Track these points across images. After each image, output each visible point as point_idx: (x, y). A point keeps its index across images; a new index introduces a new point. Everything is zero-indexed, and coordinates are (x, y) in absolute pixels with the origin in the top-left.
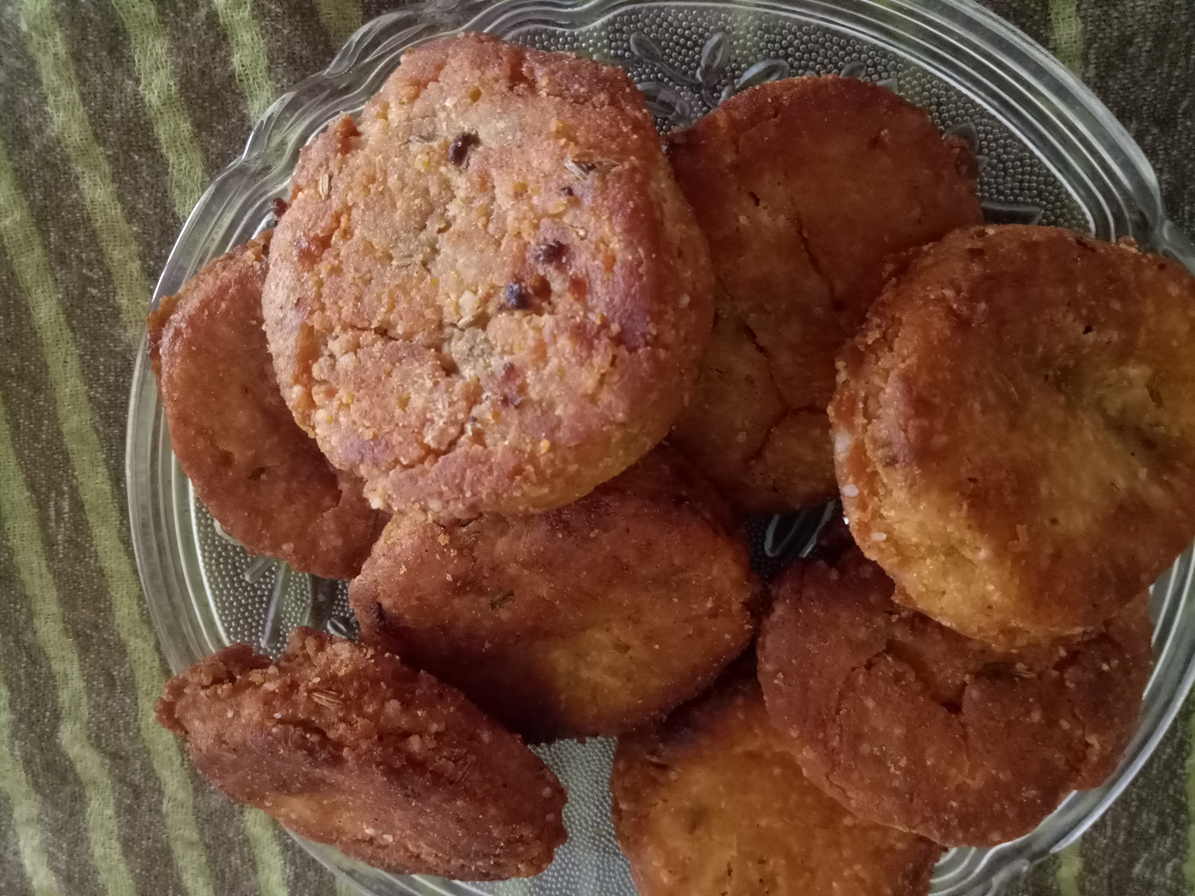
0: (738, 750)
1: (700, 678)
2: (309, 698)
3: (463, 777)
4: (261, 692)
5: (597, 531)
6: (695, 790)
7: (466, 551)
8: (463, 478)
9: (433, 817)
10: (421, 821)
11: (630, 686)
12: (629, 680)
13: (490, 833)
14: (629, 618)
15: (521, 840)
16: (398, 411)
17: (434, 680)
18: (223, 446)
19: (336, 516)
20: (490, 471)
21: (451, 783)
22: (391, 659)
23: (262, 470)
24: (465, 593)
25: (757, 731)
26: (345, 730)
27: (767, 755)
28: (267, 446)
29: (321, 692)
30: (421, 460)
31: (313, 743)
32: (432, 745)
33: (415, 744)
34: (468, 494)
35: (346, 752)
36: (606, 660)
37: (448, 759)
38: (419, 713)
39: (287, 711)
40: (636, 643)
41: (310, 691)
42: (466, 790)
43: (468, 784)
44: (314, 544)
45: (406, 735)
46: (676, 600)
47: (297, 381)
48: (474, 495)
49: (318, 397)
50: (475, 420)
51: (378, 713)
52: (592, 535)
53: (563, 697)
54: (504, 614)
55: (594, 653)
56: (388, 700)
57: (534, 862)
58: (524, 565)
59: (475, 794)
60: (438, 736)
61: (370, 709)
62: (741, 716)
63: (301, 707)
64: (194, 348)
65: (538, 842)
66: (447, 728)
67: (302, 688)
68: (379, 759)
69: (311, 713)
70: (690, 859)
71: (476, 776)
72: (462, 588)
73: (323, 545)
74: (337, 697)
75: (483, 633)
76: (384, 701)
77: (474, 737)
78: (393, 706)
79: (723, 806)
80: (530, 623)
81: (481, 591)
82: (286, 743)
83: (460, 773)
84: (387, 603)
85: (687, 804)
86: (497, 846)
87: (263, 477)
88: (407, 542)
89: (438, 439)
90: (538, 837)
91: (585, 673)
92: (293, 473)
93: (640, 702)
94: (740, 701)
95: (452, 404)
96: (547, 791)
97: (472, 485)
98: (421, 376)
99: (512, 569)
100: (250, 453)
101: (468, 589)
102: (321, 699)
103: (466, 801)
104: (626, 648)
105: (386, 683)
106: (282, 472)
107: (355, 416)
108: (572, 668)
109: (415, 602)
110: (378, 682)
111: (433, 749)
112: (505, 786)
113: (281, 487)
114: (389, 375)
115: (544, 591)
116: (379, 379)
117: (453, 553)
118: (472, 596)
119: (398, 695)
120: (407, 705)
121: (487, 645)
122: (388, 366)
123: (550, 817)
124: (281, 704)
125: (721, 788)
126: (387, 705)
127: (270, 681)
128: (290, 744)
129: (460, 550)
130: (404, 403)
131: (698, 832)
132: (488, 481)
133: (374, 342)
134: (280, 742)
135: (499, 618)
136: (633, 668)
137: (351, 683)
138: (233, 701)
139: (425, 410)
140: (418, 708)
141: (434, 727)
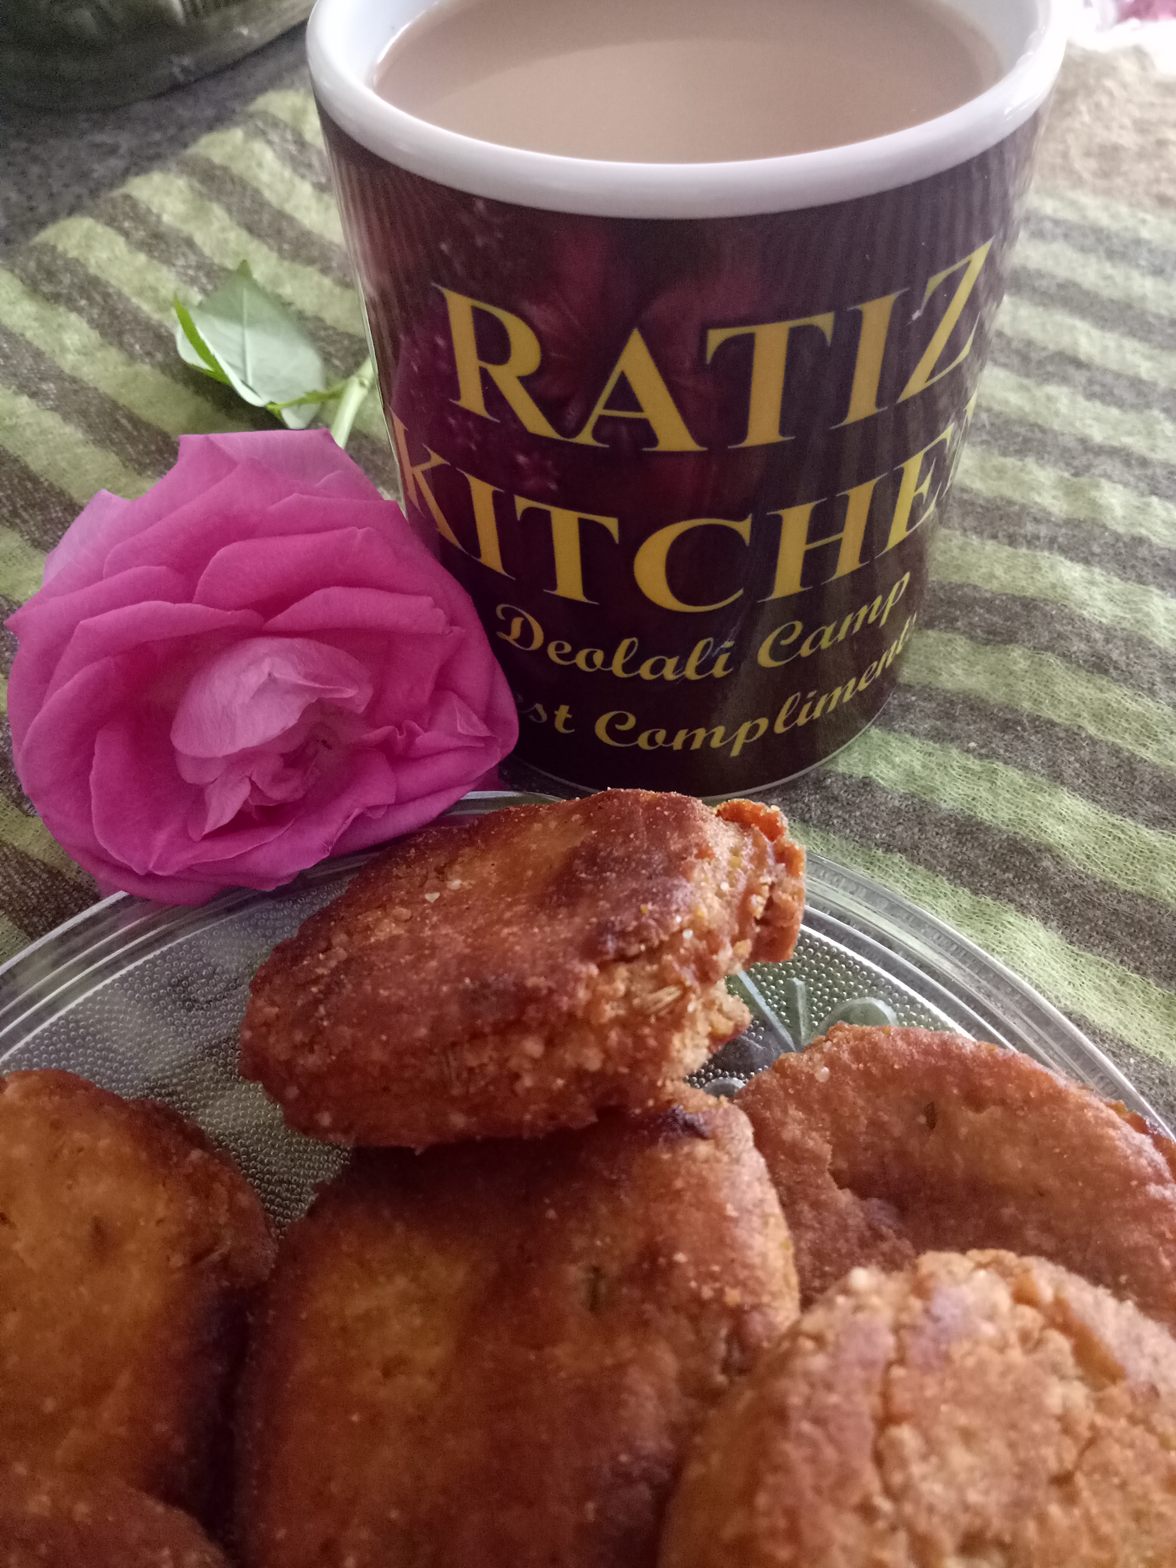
0: (124, 1380)
1: (259, 1425)
2: (679, 983)
3: (448, 1063)
4: (727, 941)
5: (591, 1516)
6: (136, 1273)
7: (695, 1309)
8: (832, 1440)
9: (431, 983)
10: (434, 964)
11: (334, 1324)
12: (344, 1329)
13: (351, 1025)
14: (423, 1419)
15: (310, 1047)
16: (963, 1419)
17: (575, 1125)
18: (994, 1112)
19: (816, 1159)
20: (818, 1490)
21: (454, 1044)
22: (642, 1103)
23: (932, 1124)
24: (642, 1257)
25: (122, 1431)
26: (616, 990)
27: (81, 1414)
28: (958, 1157)
29: (677, 1001)
30: (886, 1397)
31: (629, 943)
32: (513, 1063)
33: (533, 1047)
34: (806, 1427)
35: (594, 970)
36: (396, 1327)
37: (482, 1066)
38: (560, 1082)
39: (686, 949)
40: (383, 1393)
41: (686, 991)
42: (431, 1052)
43: (433, 1059)
44: (804, 1105)
45: (550, 1043)
46: (394, 1514)
47: (1060, 1303)
48: (800, 1436)
49: (1029, 1316)
50: (893, 1529)
51: (602, 1039)
52: (590, 1506)
53: (399, 1228)
54: (575, 1273)
55: (418, 1321)
56: (604, 1062)
57: (264, 1029)
58: (621, 1367)
59: (414, 1054)
60: (516, 1077)
61: (614, 1036)
62: (161, 1428)
63: (676, 966)
64: (1134, 1183)
65: (283, 1058)
66: (514, 1092)
67: (696, 984)
68: (555, 997)
69: (663, 969)
70: (70, 1187)
71: (431, 1073)
72: (654, 1260)
73: (795, 1113)
74: (656, 1014)
75: (572, 1224)
76: (608, 1054)
77: (472, 1110)
78: (593, 1060)
79: (82, 1289)
80: (536, 1292)
81: (629, 1277)
82: (656, 920)
83: (454, 1064)
84: (703, 1149)
85: (131, 1247)
86: (328, 1015)
87: (922, 1120)
88: (758, 1242)
89: (896, 1445)
90: (289, 1065)
91: (401, 1282)
92: (901, 1154)
93: (304, 1316)
94: (179, 1444)
95: (931, 1509)
96: (326, 1119)
97: (813, 1444)
98: (987, 1492)
99: (625, 1345)
100: (964, 1131)
101: (646, 1266)
102: (668, 995)
103: (420, 1040)
104: (387, 1373)
105: (623, 1075)
106: (913, 1144)
107: (985, 1351)
108: (424, 1274)
109: (679, 1184)
110: (630, 1067)
111: (507, 1060)
112: (386, 1089)
113: (897, 1130)
114: (1012, 1446)
115: (562, 1352)
116: (1013, 1426)
117: (707, 1292)
118: (632, 1259)
119: (600, 1075)
120: (579, 1075)
121: (551, 1214)
122: (1022, 1454)
123: (292, 1092)
124: (696, 950)
125: (106, 1309)
126: (602, 1056)
127: (732, 959)
128: (652, 922)
129: (703, 1304)
130: (968, 1437)
131: (86, 1229)
132: (805, 1475)
133: (1060, 1460)
134: (662, 913)
135: (574, 1261)
136: (353, 1353)
137: (656, 1038)
138: (736, 901)
139: (944, 1464)
140: (566, 1086)
141: (528, 1081)
